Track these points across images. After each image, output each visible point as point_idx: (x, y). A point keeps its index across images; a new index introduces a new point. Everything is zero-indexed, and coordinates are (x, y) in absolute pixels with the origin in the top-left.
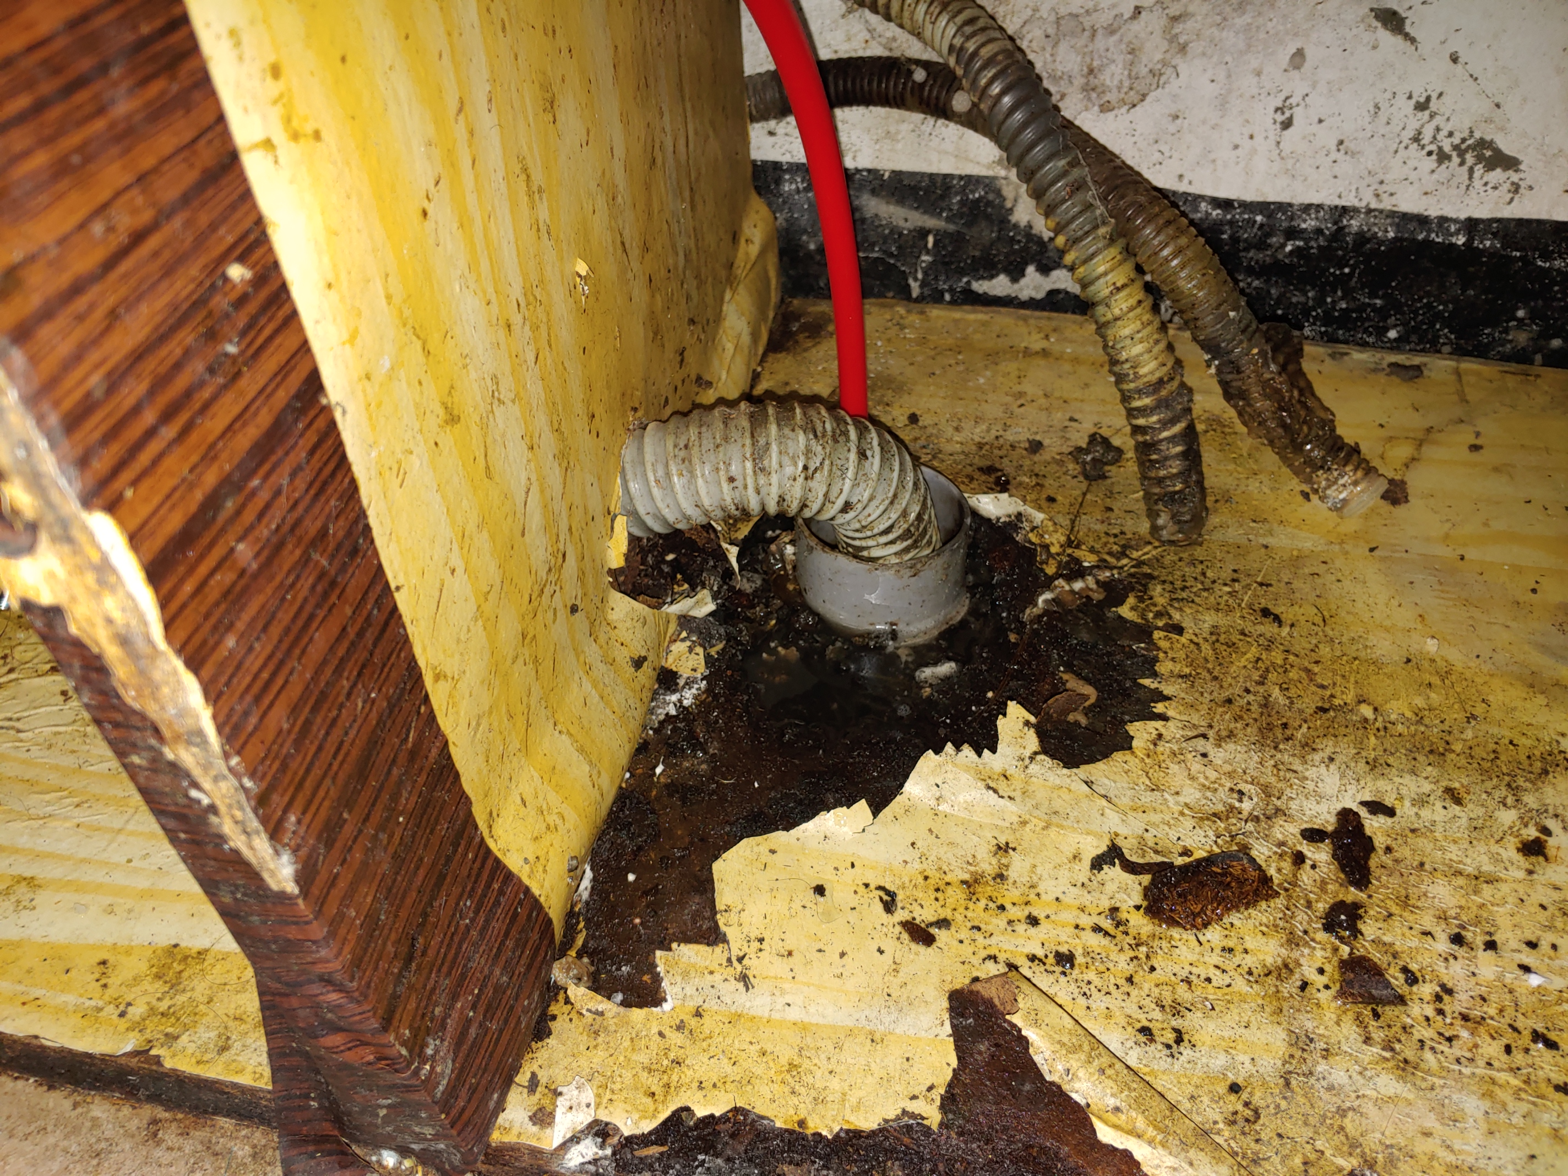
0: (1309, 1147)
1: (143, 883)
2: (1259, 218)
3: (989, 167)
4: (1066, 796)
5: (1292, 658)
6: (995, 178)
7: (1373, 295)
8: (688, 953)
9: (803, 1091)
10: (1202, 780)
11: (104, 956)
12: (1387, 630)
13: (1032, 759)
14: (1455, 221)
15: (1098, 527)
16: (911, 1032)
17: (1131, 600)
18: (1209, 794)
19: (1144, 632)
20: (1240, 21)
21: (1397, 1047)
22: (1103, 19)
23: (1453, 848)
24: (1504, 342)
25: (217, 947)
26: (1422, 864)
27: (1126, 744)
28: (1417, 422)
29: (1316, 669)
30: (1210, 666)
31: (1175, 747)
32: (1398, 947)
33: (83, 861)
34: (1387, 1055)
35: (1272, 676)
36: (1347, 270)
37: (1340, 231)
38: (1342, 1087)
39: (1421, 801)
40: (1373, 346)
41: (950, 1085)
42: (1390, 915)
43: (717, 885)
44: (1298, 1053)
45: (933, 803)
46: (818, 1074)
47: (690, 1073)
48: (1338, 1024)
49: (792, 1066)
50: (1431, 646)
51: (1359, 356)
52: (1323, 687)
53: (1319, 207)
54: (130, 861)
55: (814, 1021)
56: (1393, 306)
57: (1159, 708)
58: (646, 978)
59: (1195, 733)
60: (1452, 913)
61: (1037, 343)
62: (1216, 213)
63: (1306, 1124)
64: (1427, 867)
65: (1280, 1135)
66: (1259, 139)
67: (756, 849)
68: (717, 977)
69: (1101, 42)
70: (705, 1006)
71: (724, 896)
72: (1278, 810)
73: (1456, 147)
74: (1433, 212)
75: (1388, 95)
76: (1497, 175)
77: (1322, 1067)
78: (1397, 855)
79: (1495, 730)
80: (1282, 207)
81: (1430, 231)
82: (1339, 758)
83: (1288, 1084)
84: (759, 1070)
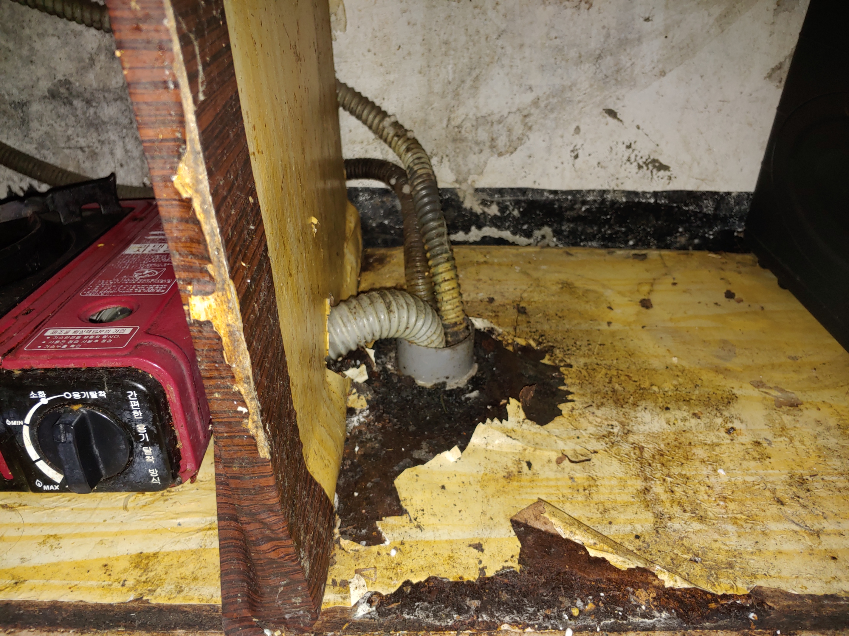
0: (672, 553)
1: (116, 529)
2: (569, 197)
3: (452, 184)
4: (539, 437)
5: (620, 372)
6: (454, 189)
7: (621, 226)
8: (391, 520)
9: (457, 565)
10: (595, 423)
11: (105, 562)
12: (656, 357)
13: (523, 422)
14: (649, 193)
15: (526, 329)
16: (498, 537)
17: (547, 357)
18: (599, 428)
19: (556, 368)
20: (552, 116)
21: (697, 512)
22: (496, 117)
23: (701, 435)
24: (676, 242)
25: (163, 550)
26: (690, 443)
27: (559, 413)
28: (648, 276)
29: (631, 375)
30: (587, 378)
31: (581, 412)
32: (688, 475)
33: (79, 524)
34: (694, 515)
35: (614, 380)
36: (608, 217)
37: (604, 201)
38: (679, 530)
39: (685, 420)
40: (623, 248)
41: (520, 555)
42: (682, 464)
43: (398, 490)
44: (659, 520)
45: (484, 446)
46: (463, 558)
47: (405, 567)
48: (672, 507)
49: (450, 557)
50: (675, 360)
51: (619, 252)
52: (635, 381)
53: (593, 191)
54: (105, 521)
55: (455, 538)
56: (629, 231)
57: (570, 397)
58: (374, 533)
59: (587, 405)
60: (706, 459)
61: (481, 259)
62: (551, 196)
63: (668, 545)
64: (692, 444)
65: (659, 551)
66: (565, 164)
67: (411, 473)
68: (407, 528)
69: (496, 127)
70: (405, 540)
71: (402, 494)
72: (629, 431)
73: (645, 163)
74: (640, 190)
75: (615, 143)
76: (662, 173)
77: (669, 524)
78: (680, 441)
79: (707, 389)
80: (579, 192)
81: (639, 198)
82: (649, 408)
83: (657, 532)
84: (436, 561)
